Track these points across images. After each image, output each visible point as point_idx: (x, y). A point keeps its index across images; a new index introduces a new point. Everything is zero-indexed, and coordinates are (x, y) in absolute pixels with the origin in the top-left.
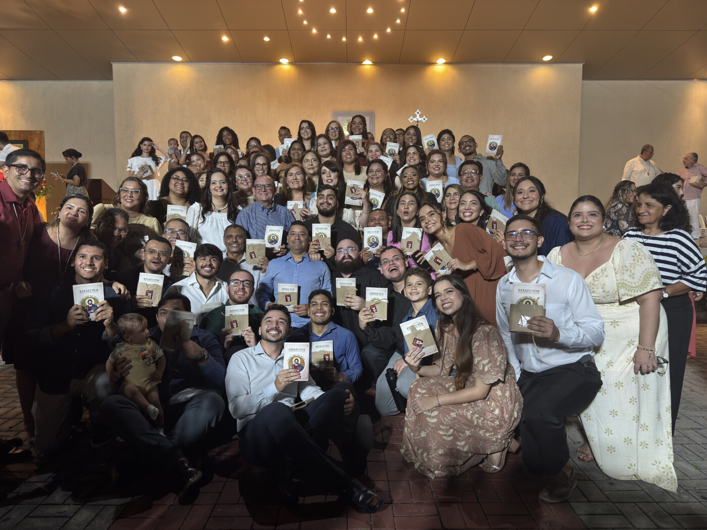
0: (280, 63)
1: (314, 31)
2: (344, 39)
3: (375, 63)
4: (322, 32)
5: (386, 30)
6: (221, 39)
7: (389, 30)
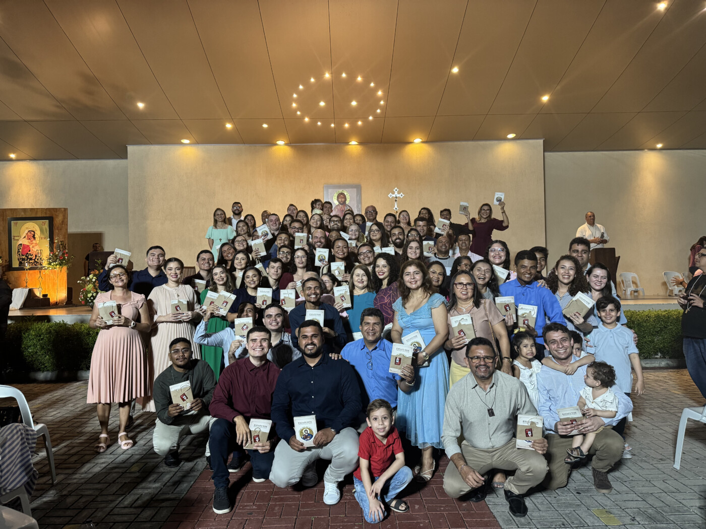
0: (277, 144)
1: (307, 120)
2: (333, 125)
3: (360, 143)
4: (314, 120)
5: (368, 118)
6: (225, 127)
7: (371, 118)
